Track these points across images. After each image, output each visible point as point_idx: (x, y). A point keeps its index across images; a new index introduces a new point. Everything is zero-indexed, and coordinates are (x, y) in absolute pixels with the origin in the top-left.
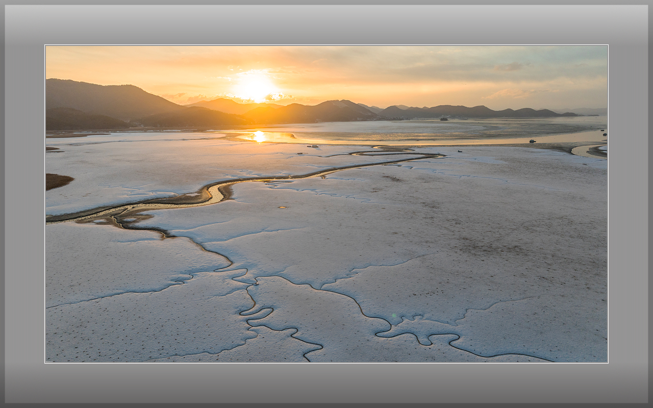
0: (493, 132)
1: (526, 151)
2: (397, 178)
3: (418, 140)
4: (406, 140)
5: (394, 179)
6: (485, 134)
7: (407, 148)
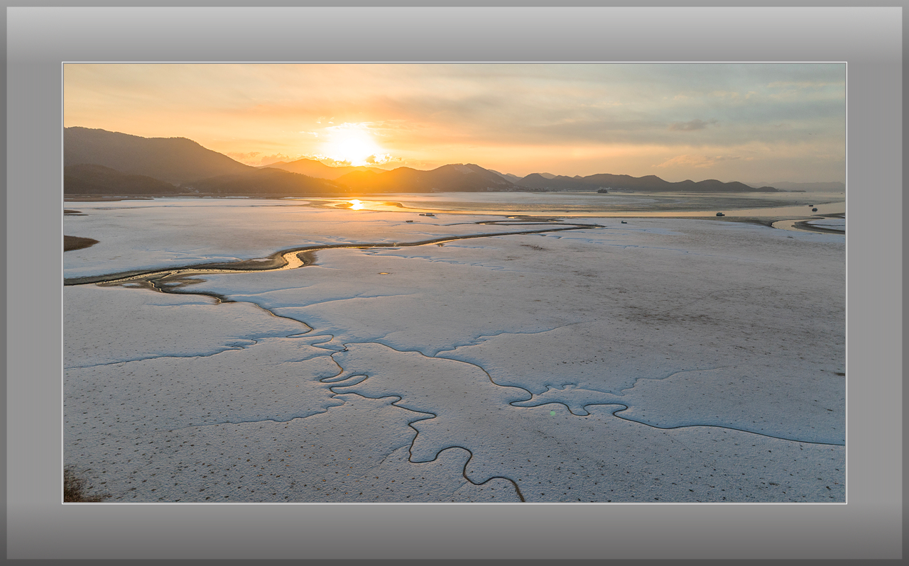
0: (667, 205)
1: (712, 224)
2: (540, 246)
3: (568, 211)
4: (552, 211)
5: (535, 248)
6: (657, 206)
7: (553, 219)
